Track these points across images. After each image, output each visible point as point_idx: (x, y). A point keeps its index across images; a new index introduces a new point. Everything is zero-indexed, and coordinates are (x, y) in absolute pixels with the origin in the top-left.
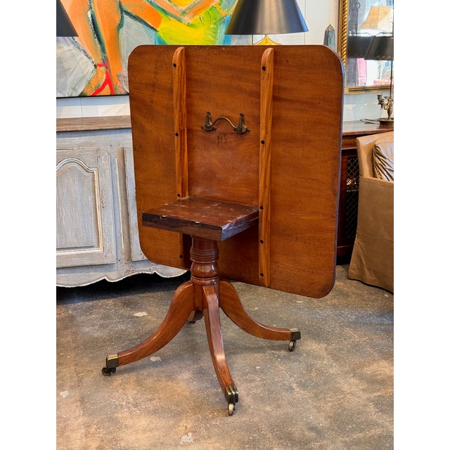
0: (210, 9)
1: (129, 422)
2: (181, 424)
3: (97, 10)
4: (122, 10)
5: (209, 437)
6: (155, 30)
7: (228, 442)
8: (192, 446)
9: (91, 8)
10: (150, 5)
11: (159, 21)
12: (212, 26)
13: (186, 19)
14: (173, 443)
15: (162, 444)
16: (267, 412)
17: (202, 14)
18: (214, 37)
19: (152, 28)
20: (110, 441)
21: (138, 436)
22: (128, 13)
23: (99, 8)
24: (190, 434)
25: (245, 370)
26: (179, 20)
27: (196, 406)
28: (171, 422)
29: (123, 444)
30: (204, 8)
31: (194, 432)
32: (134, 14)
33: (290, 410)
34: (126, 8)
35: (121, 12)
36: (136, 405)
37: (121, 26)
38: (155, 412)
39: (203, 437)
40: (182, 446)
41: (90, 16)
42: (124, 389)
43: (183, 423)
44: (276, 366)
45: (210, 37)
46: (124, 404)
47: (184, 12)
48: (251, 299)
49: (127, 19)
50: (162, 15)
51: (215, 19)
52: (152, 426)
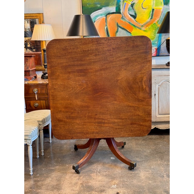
0: (153, 24)
1: (95, 177)
2: (114, 181)
3: (109, 26)
4: (118, 26)
5: (123, 187)
6: (130, 33)
7: (129, 190)
8: (115, 189)
9: (106, 25)
10: (129, 23)
11: (132, 29)
12: (154, 31)
13: (143, 28)
14: (108, 187)
15: (104, 186)
16: (150, 183)
17: (150, 26)
18: (154, 35)
19: (129, 32)
20: (86, 182)
21: (96, 183)
22: (120, 27)
23: (109, 25)
24: (116, 185)
25: (146, 167)
26: (140, 29)
27: (122, 176)
28: (110, 180)
29: (90, 184)
30: (151, 24)
31: (117, 185)
32: (122, 27)
33: (159, 184)
34: (119, 25)
35: (118, 27)
36: (99, 173)
37: (117, 32)
38: (106, 176)
39: (120, 187)
40: (111, 188)
41: (106, 28)
42: (97, 166)
43: (115, 181)
44: (160, 168)
45: (153, 35)
46: (95, 171)
47: (142, 26)
48: (160, 142)
49: (120, 29)
50: (134, 27)
51: (155, 28)
52: (103, 180)
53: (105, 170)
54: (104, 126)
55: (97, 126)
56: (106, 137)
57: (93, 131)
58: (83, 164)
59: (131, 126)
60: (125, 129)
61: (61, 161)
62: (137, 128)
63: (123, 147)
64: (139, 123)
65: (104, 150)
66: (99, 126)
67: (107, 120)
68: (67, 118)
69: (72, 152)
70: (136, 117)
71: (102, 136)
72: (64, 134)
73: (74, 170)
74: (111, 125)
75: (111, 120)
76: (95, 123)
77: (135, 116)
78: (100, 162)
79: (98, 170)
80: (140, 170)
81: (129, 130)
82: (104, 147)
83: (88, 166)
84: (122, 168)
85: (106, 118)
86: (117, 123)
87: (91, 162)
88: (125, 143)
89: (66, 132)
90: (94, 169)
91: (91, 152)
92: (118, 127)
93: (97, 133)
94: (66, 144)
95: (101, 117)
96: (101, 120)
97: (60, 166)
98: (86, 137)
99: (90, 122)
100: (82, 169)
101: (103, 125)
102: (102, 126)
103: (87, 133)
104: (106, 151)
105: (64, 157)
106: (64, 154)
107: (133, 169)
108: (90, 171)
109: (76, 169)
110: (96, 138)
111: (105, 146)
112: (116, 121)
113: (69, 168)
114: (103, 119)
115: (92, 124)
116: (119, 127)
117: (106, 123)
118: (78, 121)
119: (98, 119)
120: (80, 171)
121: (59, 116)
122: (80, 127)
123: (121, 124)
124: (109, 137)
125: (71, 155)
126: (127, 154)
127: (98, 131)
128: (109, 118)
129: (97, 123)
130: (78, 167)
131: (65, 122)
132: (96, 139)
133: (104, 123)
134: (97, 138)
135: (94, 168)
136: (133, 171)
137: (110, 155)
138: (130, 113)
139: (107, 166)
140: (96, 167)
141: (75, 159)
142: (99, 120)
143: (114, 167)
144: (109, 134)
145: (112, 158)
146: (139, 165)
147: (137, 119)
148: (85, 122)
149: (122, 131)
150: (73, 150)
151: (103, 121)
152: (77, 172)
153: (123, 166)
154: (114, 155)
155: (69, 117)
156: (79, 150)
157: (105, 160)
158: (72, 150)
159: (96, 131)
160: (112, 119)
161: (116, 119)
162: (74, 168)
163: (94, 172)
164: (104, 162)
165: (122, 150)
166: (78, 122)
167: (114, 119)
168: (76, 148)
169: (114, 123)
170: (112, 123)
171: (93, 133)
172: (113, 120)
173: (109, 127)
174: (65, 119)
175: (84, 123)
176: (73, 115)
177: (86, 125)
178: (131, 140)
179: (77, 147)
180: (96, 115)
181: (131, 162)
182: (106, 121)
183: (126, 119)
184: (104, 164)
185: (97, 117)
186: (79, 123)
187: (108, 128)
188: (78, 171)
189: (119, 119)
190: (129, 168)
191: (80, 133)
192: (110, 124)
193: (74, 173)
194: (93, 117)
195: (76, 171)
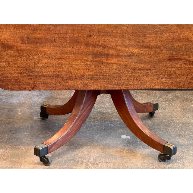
36: (93, 164)
42: (89, 152)
53: (107, 160)
54: (107, 63)
55: (92, 61)
56: (110, 87)
57: (81, 72)
58: (58, 145)
59: (168, 64)
60: (154, 71)
61: (9, 139)
62: (183, 70)
63: (152, 114)
64: (187, 57)
65: (107, 121)
66: (95, 61)
67: (114, 49)
68: (23, 42)
69: (36, 121)
70: (181, 44)
71: (102, 86)
72: (16, 78)
73: (38, 158)
74: (124, 61)
75: (123, 49)
76: (87, 55)
77: (179, 40)
78: (96, 144)
79: (92, 160)
80: (184, 162)
81: (165, 73)
82: (108, 113)
83: (68, 150)
84: (144, 157)
85: (113, 44)
86: (138, 56)
87: (78, 144)
88: (156, 107)
89: (21, 73)
90: (81, 158)
91: (77, 120)
92: (139, 66)
93: (91, 78)
94: (21, 104)
95: (102, 42)
96: (99, 49)
97: (7, 148)
98: (66, 86)
99: (75, 53)
100: (56, 156)
101: (104, 60)
102: (102, 63)
103: (69, 78)
104: (112, 121)
105: (16, 131)
106: (17, 125)
107: (169, 158)
108: (73, 160)
109: (41, 154)
110: (88, 89)
111: (110, 111)
112: (135, 51)
113: (26, 153)
114: (105, 47)
115: (81, 57)
116: (143, 66)
117: (112, 56)
118: (48, 49)
119: (95, 45)
120: (50, 160)
121: (5, 37)
122: (52, 63)
123: (147, 59)
124: (117, 88)
125: (32, 127)
126: (159, 129)
127: (92, 73)
128: (120, 46)
129: (92, 54)
130: (47, 150)
131: (17, 50)
132: (89, 91)
133: (108, 56)
134: (92, 88)
135: (82, 155)
136: (169, 164)
137: (121, 131)
138: (168, 34)
139: (111, 152)
140: (86, 153)
141: (41, 136)
142: (96, 49)
143: (128, 155)
144: (119, 80)
145: (124, 137)
146: (184, 152)
147: (184, 48)
148: (63, 53)
149: (147, 75)
150: (37, 117)
151: (106, 51)
152: (45, 162)
153: (148, 154)
154: (129, 131)
155: (28, 38)
156: (51, 117)
157: (109, 141)
158: (35, 118)
159: (89, 73)
160: (126, 47)
161: (136, 46)
162: (37, 152)
163: (82, 163)
164: (106, 144)
165: (149, 122)
166: (48, 52)
167: (131, 46)
168: (45, 112)
169: (131, 56)
170: (125, 56)
171: (82, 77)
172: (127, 49)
173: (120, 65)
174: (19, 44)
175: (61, 54)
176: (37, 36)
177: (65, 59)
178: (173, 100)
179: (47, 110)
180: (90, 36)
181: (166, 145)
182: (112, 52)
183: (158, 47)
184: (106, 147)
185: (91, 40)
186: (51, 54)
187: (116, 66)
188: (46, 158)
189: (144, 47)
190: (160, 156)
191: (52, 76)
192: (120, 59)
193: (38, 163)
194: (83, 40)
195: (41, 159)
